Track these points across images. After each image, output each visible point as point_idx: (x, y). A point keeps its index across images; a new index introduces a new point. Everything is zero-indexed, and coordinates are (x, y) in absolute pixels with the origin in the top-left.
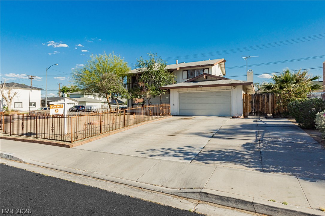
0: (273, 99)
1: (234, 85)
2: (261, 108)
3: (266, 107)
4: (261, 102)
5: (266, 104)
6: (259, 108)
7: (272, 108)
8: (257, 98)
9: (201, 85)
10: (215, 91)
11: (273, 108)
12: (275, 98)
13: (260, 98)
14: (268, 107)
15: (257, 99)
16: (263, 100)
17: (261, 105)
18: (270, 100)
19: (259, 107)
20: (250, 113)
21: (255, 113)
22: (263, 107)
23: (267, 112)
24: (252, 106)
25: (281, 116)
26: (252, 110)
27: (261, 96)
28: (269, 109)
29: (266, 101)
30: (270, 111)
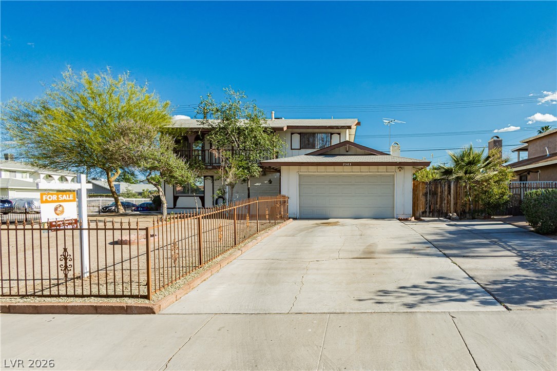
0: (457, 189)
1: (401, 165)
2: (439, 204)
3: (446, 202)
4: (439, 194)
5: (446, 198)
6: (437, 204)
7: (454, 204)
8: (433, 188)
9: (347, 163)
10: (367, 174)
11: (456, 204)
12: (458, 189)
13: (438, 188)
14: (449, 202)
15: (433, 189)
16: (442, 192)
17: (439, 200)
18: (452, 191)
19: (437, 201)
20: (423, 213)
21: (430, 213)
22: (441, 203)
23: (447, 211)
24: (426, 201)
25: (466, 217)
26: (427, 208)
27: (439, 185)
28: (450, 206)
29: (446, 193)
30: (452, 209)
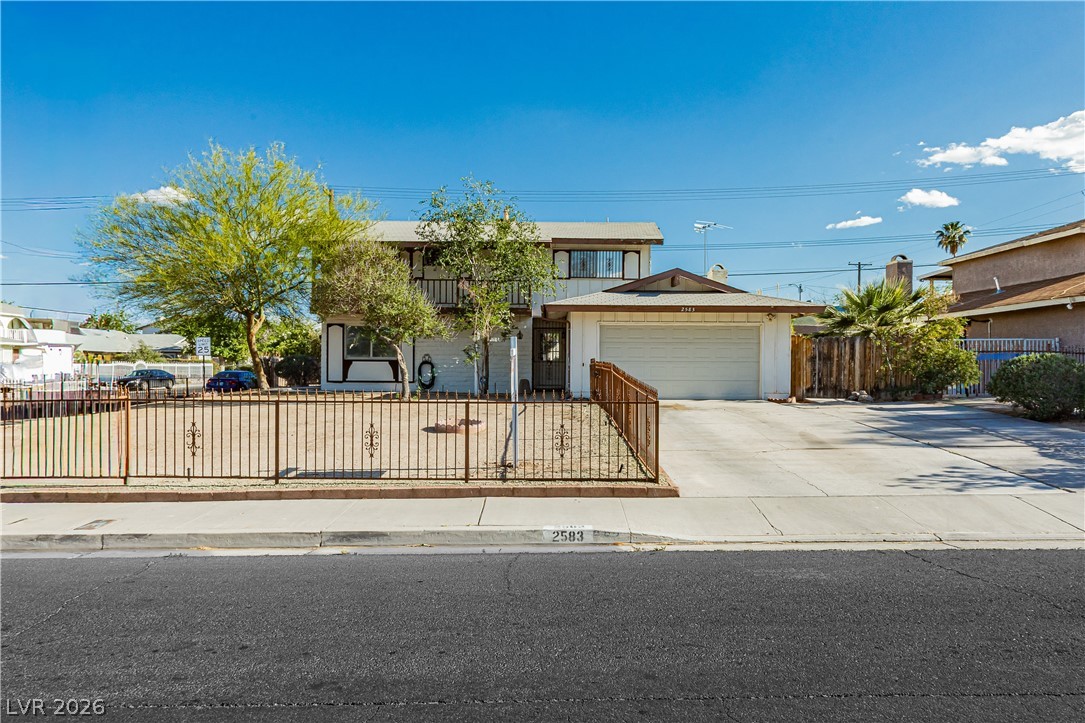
0: (865, 352)
1: (772, 311)
2: (834, 376)
3: (846, 372)
4: (836, 359)
5: (847, 366)
6: (831, 376)
7: (861, 376)
8: (826, 348)
9: (688, 307)
11: (863, 375)
12: (868, 350)
13: (833, 348)
14: (851, 372)
15: (826, 351)
16: (840, 356)
17: (835, 368)
18: (857, 355)
19: (831, 372)
20: (808, 390)
21: (819, 390)
22: (839, 374)
23: (849, 387)
24: (814, 370)
25: (880, 398)
26: (814, 382)
27: (836, 344)
28: (854, 379)
29: (847, 358)
30: (857, 384)
